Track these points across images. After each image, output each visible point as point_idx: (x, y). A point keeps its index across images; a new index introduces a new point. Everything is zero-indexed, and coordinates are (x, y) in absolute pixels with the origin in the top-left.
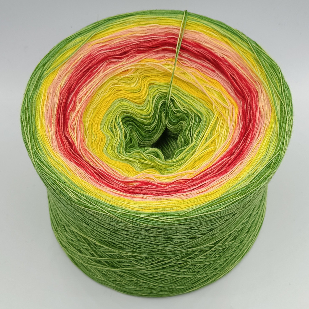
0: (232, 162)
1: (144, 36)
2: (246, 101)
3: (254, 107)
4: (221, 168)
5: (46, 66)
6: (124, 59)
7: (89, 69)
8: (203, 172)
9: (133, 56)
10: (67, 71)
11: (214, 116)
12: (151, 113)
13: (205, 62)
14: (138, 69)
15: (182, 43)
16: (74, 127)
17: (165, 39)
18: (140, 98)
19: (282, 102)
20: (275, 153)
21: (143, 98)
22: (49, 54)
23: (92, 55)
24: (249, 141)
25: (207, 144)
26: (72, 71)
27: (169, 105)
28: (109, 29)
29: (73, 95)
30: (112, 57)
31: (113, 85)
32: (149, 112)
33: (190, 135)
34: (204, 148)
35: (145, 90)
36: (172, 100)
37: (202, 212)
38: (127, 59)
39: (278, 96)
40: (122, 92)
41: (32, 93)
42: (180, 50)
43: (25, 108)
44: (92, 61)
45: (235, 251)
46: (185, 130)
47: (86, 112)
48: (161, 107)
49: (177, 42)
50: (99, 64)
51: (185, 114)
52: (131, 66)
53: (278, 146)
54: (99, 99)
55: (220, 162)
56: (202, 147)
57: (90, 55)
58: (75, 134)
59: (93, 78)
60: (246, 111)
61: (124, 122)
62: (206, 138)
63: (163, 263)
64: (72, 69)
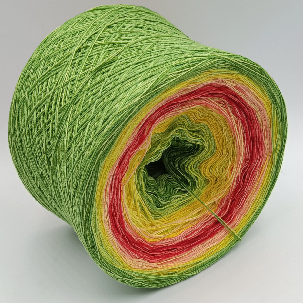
0: (114, 219)
1: (246, 199)
2: (150, 251)
3: (142, 255)
4: (114, 208)
5: (280, 111)
6: (241, 175)
7: (253, 142)
8: (120, 192)
9: (238, 182)
10: (264, 125)
11: (154, 219)
12: (188, 169)
13: (196, 234)
14: (226, 180)
15: (221, 224)
16: (221, 104)
17: (233, 213)
18: (205, 168)
19: (134, 279)
20: (101, 256)
21: (203, 170)
22: (286, 118)
23: (261, 151)
24: (121, 239)
25: (138, 204)
26: (261, 129)
27: (183, 188)
28: (269, 176)
29: (243, 118)
30: (249, 166)
31: (229, 153)
32: (189, 169)
33: (152, 193)
34: (136, 199)
35: (208, 175)
36: (185, 192)
37: (92, 178)
38: (239, 177)
39: (140, 277)
40: (218, 157)
41: (269, 87)
42: (217, 220)
43: (263, 74)
44: (257, 148)
45: (29, 168)
46: (158, 191)
47: (224, 120)
48: (187, 180)
49: (225, 221)
50: (250, 152)
51: (169, 197)
52: (232, 177)
53: (105, 260)
54: (226, 136)
55: (119, 209)
56: (138, 198)
57: (262, 149)
58: (216, 102)
59: (244, 142)
60: (144, 248)
61: (196, 146)
62: (142, 204)
63: (58, 103)
64: (263, 129)
